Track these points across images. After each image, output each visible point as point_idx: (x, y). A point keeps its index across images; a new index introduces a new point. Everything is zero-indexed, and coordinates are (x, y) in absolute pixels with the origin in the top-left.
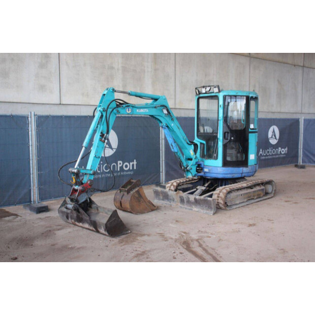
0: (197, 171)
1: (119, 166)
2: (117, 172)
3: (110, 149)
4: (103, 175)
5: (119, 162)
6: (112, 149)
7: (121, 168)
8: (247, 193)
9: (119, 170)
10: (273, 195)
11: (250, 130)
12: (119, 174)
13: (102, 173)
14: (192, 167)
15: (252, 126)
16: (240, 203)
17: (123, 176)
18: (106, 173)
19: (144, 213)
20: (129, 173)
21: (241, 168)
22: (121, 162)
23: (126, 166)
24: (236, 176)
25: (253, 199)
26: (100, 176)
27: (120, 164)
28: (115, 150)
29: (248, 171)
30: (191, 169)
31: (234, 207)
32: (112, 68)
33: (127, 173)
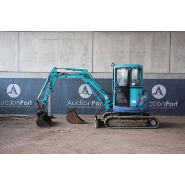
0: (110, 108)
1: (93, 103)
2: (92, 106)
3: (88, 95)
4: (84, 107)
5: (93, 101)
6: (89, 94)
7: (94, 104)
8: (128, 122)
9: (93, 105)
10: (156, 127)
11: (131, 87)
12: (93, 107)
13: (83, 106)
14: (105, 105)
15: (133, 84)
16: (120, 127)
17: (95, 108)
18: (85, 106)
19: (76, 124)
20: (99, 107)
21: (125, 108)
22: (94, 101)
23: (97, 104)
24: (122, 111)
25: (134, 126)
26: (82, 107)
27: (94, 102)
28: (90, 95)
29: (130, 110)
30: (105, 106)
31: (115, 127)
32: (123, 52)
33: (98, 107)
